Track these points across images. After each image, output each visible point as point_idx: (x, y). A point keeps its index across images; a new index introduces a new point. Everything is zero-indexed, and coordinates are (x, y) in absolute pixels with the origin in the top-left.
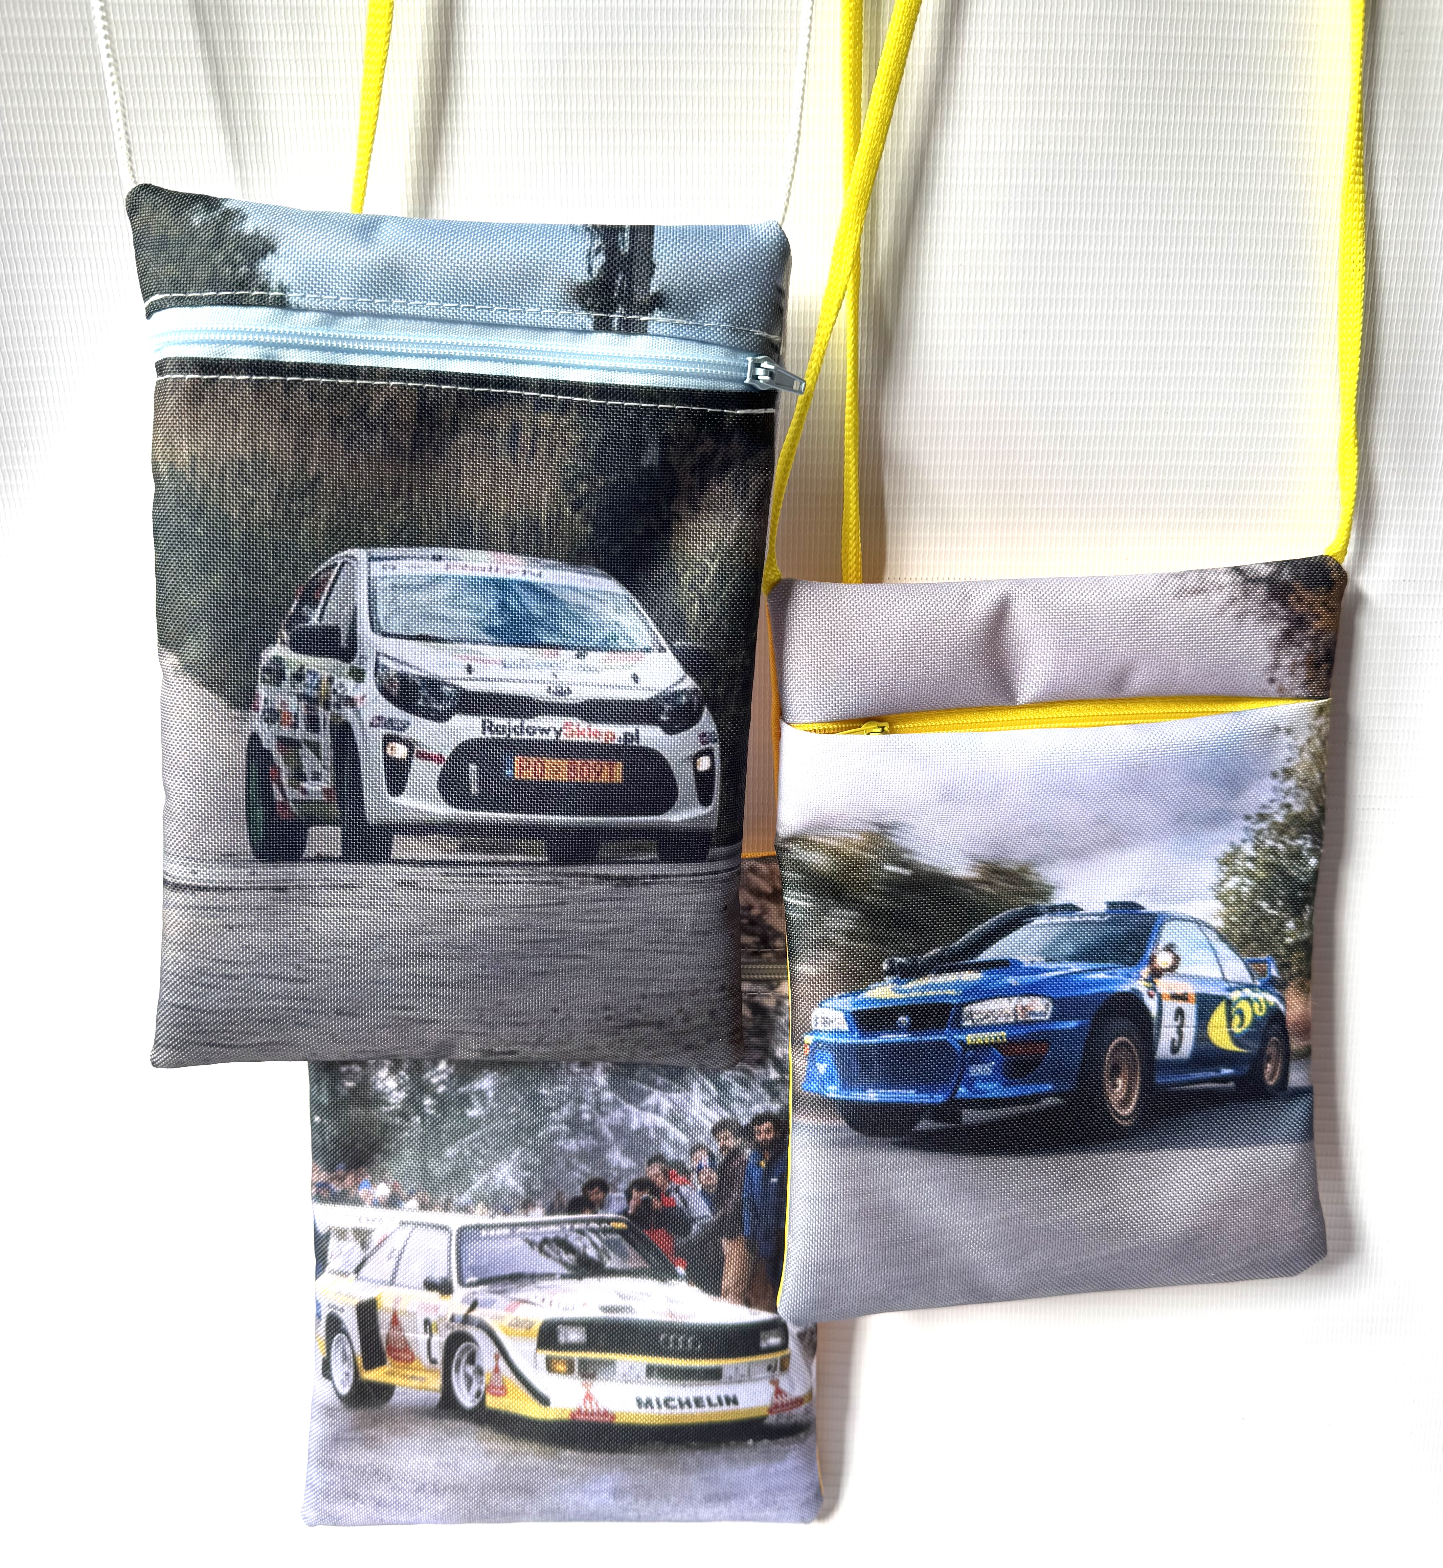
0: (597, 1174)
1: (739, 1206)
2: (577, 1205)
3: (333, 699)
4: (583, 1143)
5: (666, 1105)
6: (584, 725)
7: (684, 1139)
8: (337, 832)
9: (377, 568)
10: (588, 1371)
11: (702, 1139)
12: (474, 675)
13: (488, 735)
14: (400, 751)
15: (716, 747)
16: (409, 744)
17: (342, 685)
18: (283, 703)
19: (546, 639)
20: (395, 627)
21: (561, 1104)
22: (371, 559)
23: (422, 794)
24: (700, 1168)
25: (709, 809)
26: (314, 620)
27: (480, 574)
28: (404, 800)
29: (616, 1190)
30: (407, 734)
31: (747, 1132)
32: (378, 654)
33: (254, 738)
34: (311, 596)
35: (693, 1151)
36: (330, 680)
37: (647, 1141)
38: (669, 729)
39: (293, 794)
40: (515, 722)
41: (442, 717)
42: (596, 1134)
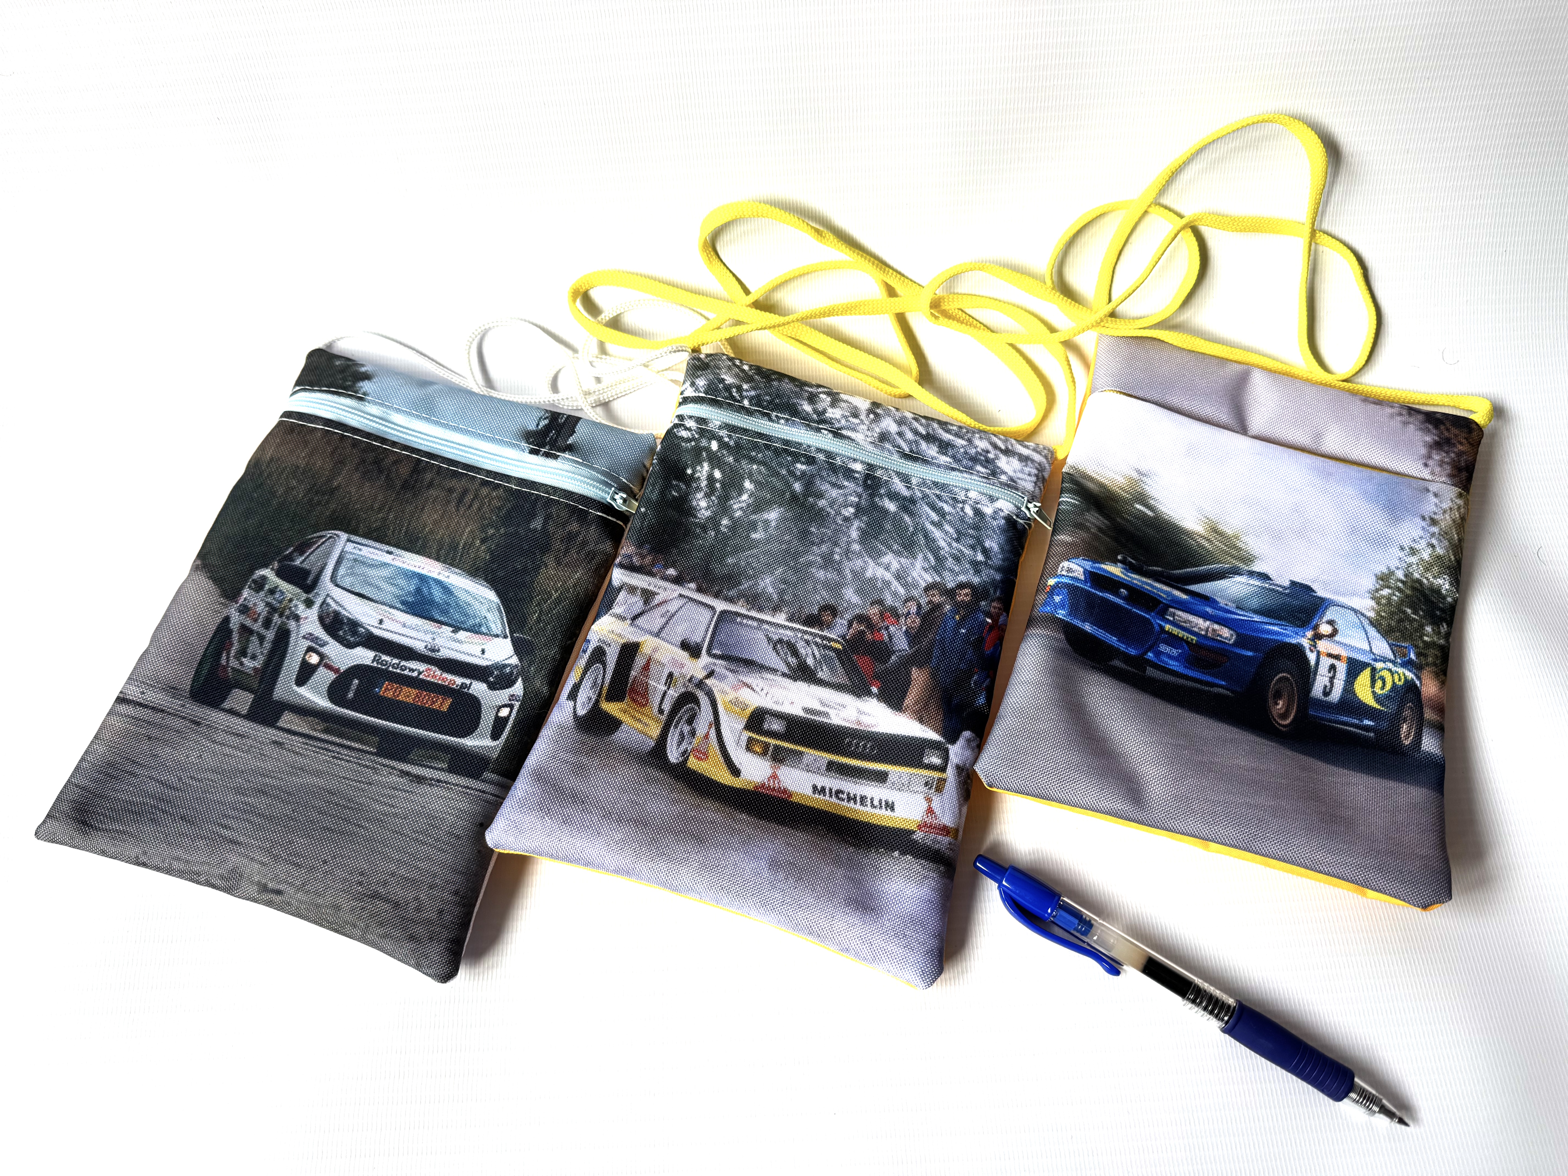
0: (832, 602)
1: (932, 645)
2: (811, 621)
3: (287, 612)
4: (829, 576)
5: (895, 565)
6: (438, 672)
7: (902, 591)
8: (250, 697)
9: (350, 547)
10: (778, 757)
11: (915, 593)
12: (383, 626)
13: (375, 664)
14: (314, 659)
15: (517, 705)
16: (322, 656)
17: (296, 606)
18: (255, 605)
19: (437, 617)
20: (347, 582)
21: (822, 542)
22: (349, 540)
23: (315, 690)
24: (909, 613)
25: (498, 742)
26: (297, 562)
27: (412, 568)
28: (303, 691)
29: (842, 618)
30: (325, 650)
31: (950, 593)
32: (328, 595)
33: (227, 620)
34: (302, 549)
35: (907, 600)
36: (291, 600)
37: (874, 587)
38: (492, 687)
39: (234, 663)
40: (395, 661)
41: (350, 646)
42: (840, 572)
